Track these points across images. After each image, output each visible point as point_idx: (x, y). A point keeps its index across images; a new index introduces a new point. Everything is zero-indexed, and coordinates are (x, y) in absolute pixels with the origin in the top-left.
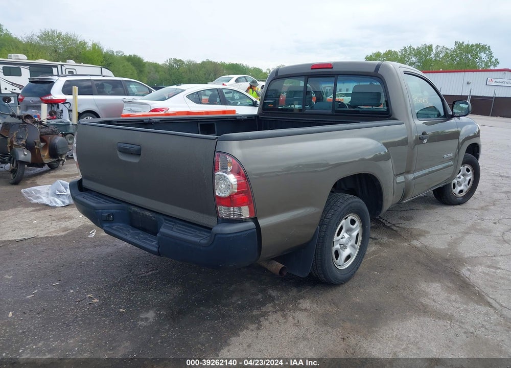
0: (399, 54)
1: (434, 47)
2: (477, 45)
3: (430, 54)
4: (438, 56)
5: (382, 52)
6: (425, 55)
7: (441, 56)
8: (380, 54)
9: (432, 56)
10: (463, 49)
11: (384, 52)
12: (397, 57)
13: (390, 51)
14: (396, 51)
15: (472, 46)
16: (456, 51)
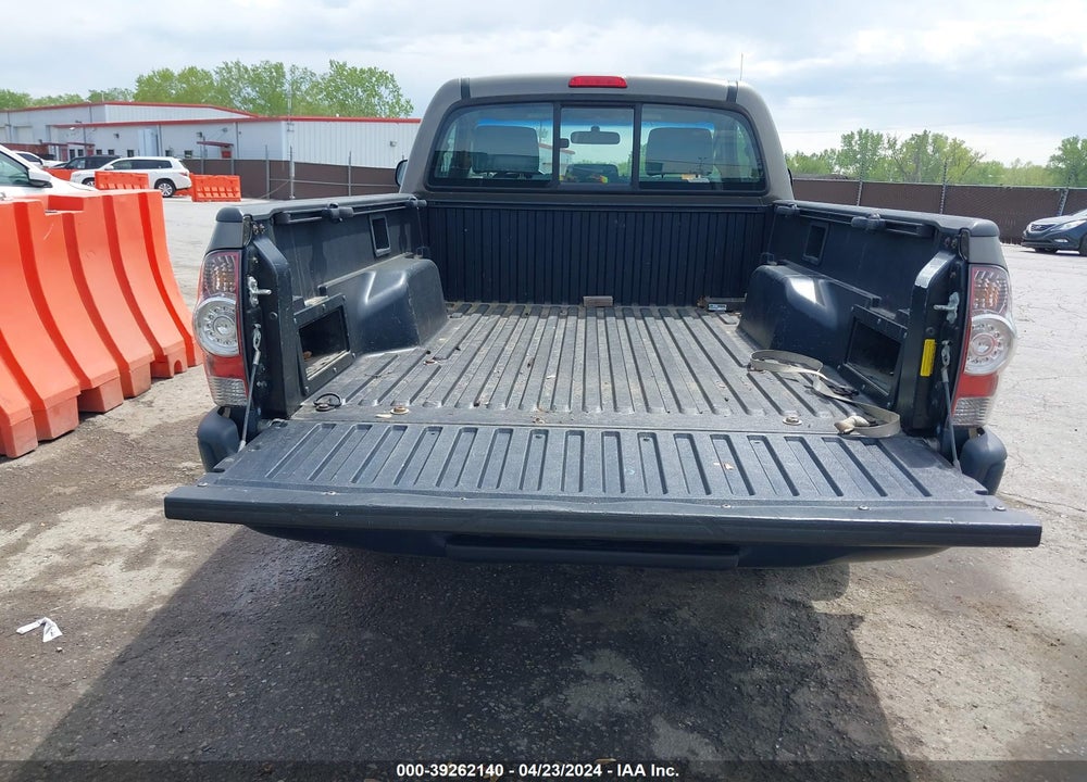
0: (215, 76)
1: (286, 69)
2: (370, 69)
3: (282, 84)
4: (298, 89)
5: (176, 71)
6: (270, 83)
7: (303, 88)
8: (172, 74)
9: (287, 87)
10: (346, 77)
11: (180, 71)
12: (212, 83)
13: (192, 70)
14: (206, 69)
15: (362, 71)
16: (334, 81)
